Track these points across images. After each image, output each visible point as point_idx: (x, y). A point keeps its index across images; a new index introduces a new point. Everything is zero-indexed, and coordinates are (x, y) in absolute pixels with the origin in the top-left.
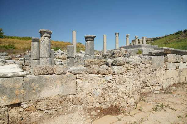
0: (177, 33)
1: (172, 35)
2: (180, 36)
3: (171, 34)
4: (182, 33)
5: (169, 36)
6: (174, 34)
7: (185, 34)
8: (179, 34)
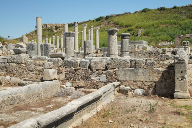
0: (97, 19)
1: (92, 22)
2: (102, 23)
3: (90, 20)
4: (103, 19)
5: (88, 23)
6: (94, 21)
7: (107, 22)
8: (100, 21)
